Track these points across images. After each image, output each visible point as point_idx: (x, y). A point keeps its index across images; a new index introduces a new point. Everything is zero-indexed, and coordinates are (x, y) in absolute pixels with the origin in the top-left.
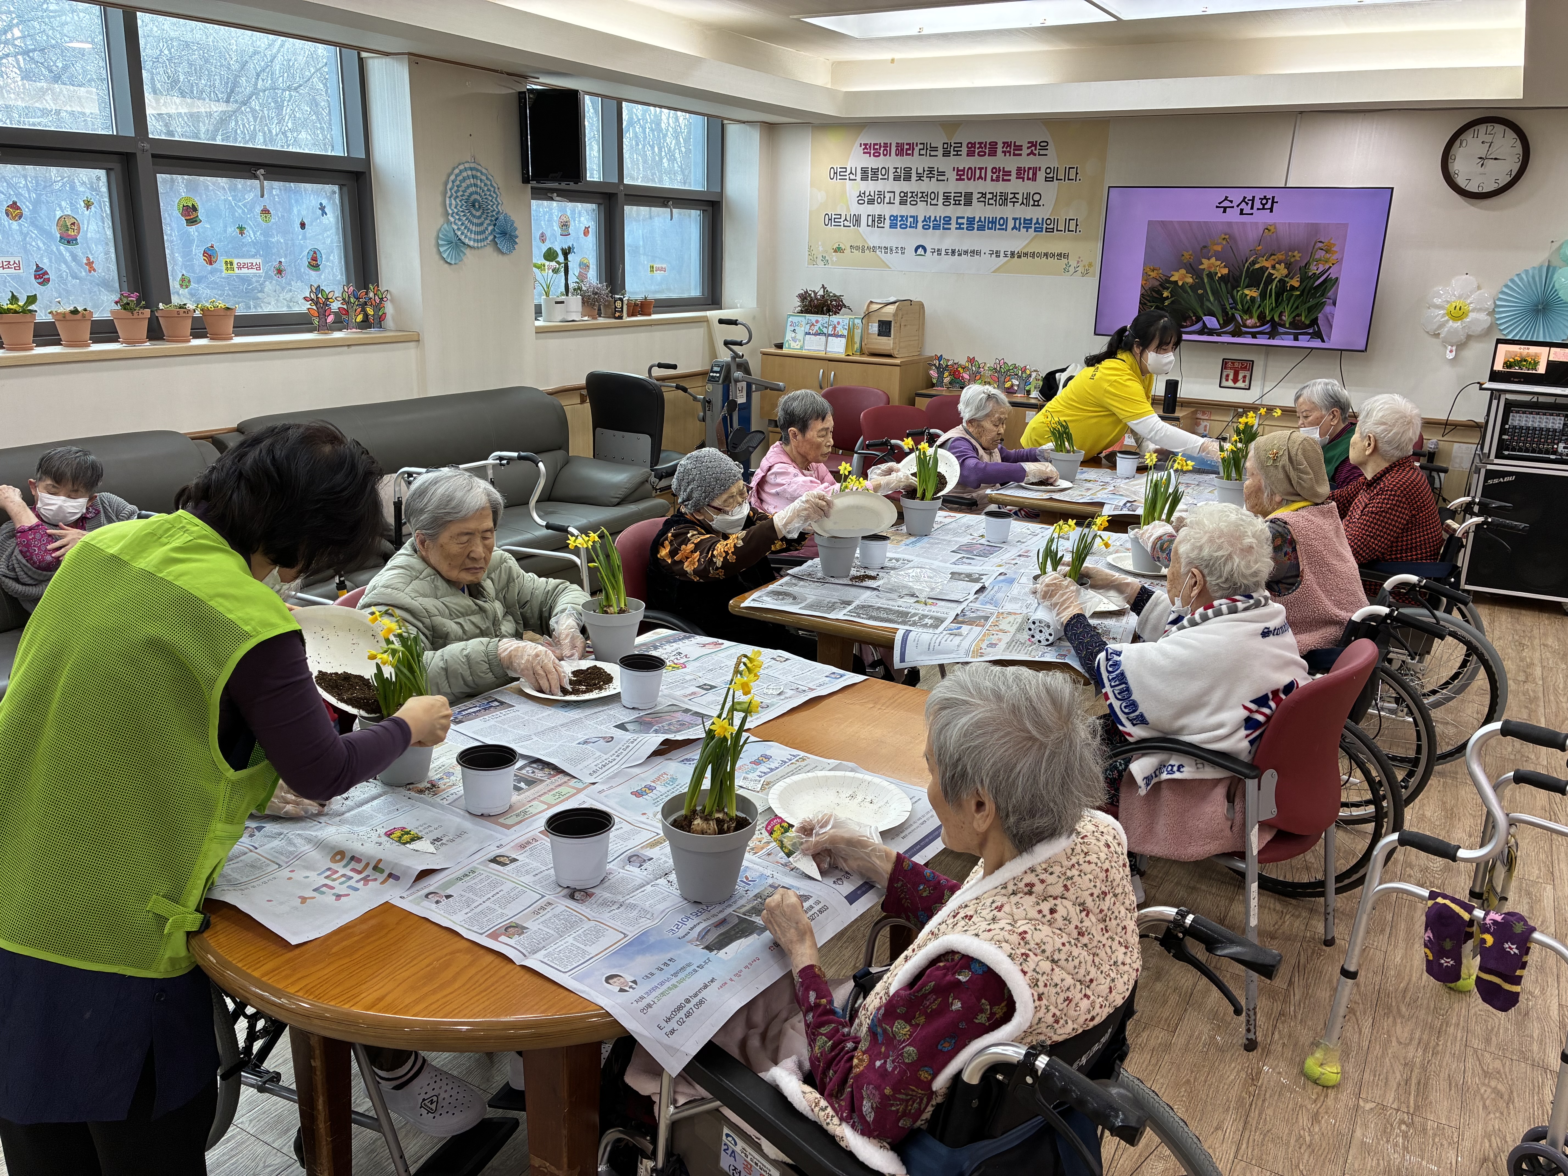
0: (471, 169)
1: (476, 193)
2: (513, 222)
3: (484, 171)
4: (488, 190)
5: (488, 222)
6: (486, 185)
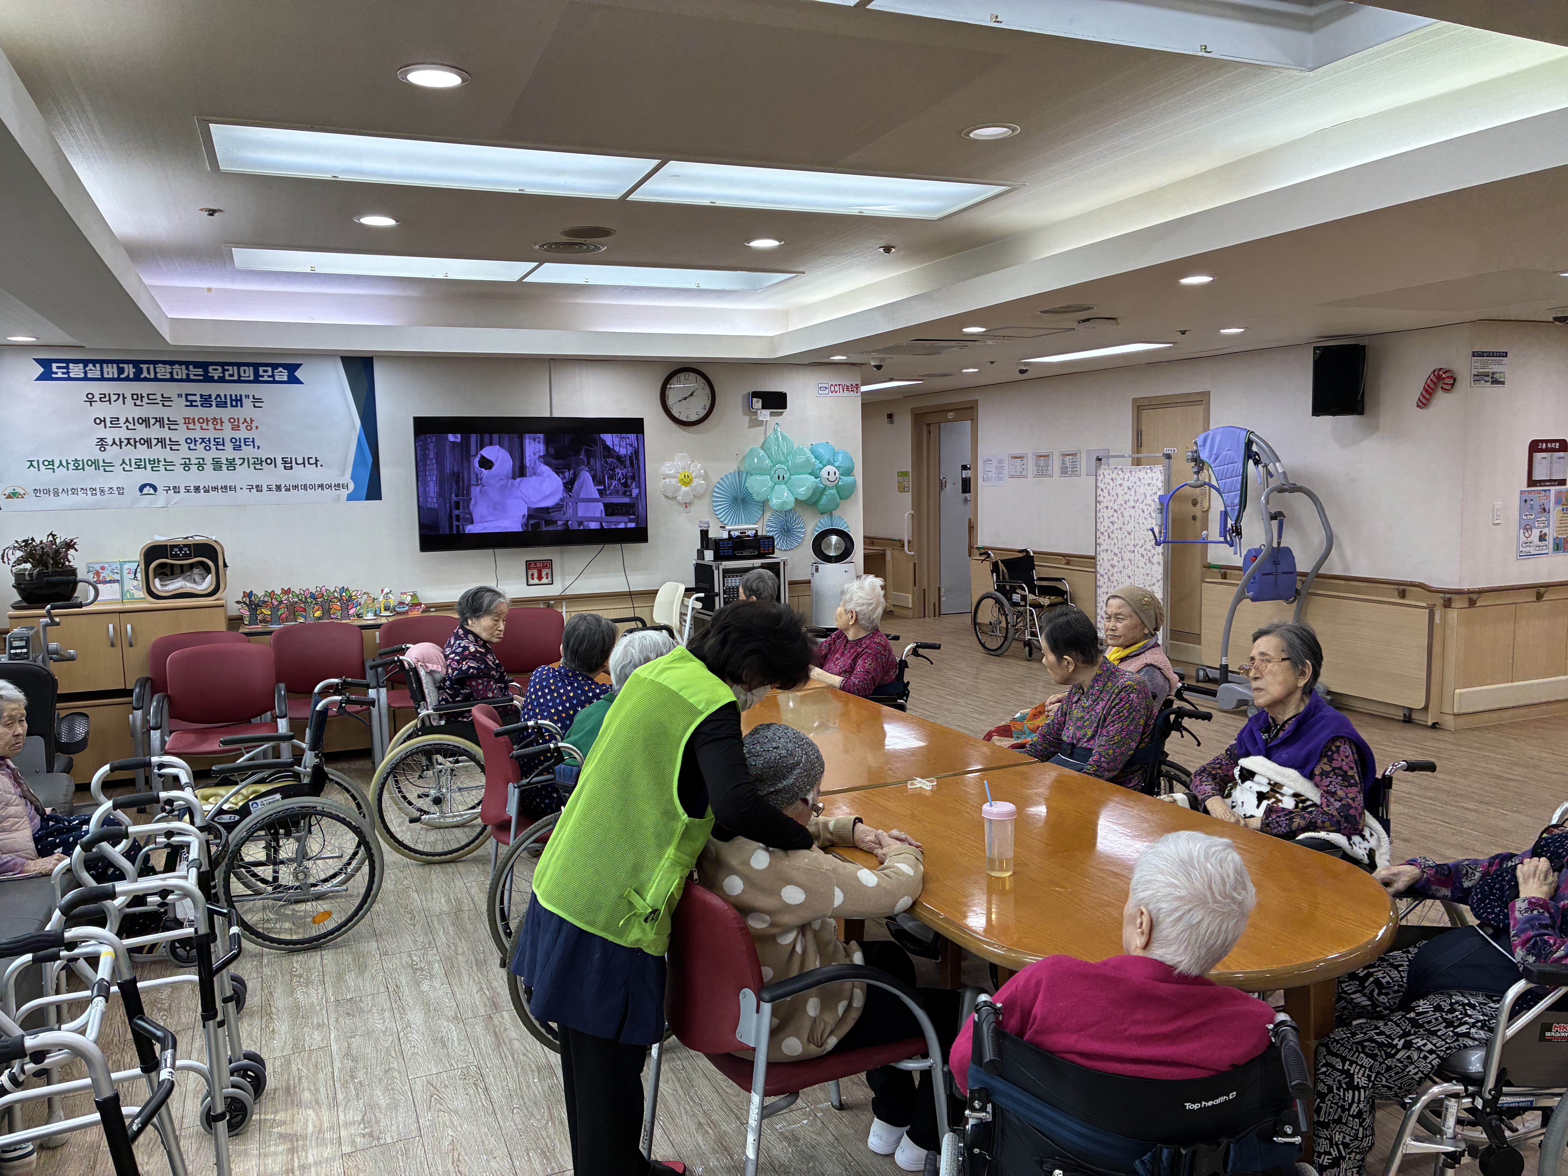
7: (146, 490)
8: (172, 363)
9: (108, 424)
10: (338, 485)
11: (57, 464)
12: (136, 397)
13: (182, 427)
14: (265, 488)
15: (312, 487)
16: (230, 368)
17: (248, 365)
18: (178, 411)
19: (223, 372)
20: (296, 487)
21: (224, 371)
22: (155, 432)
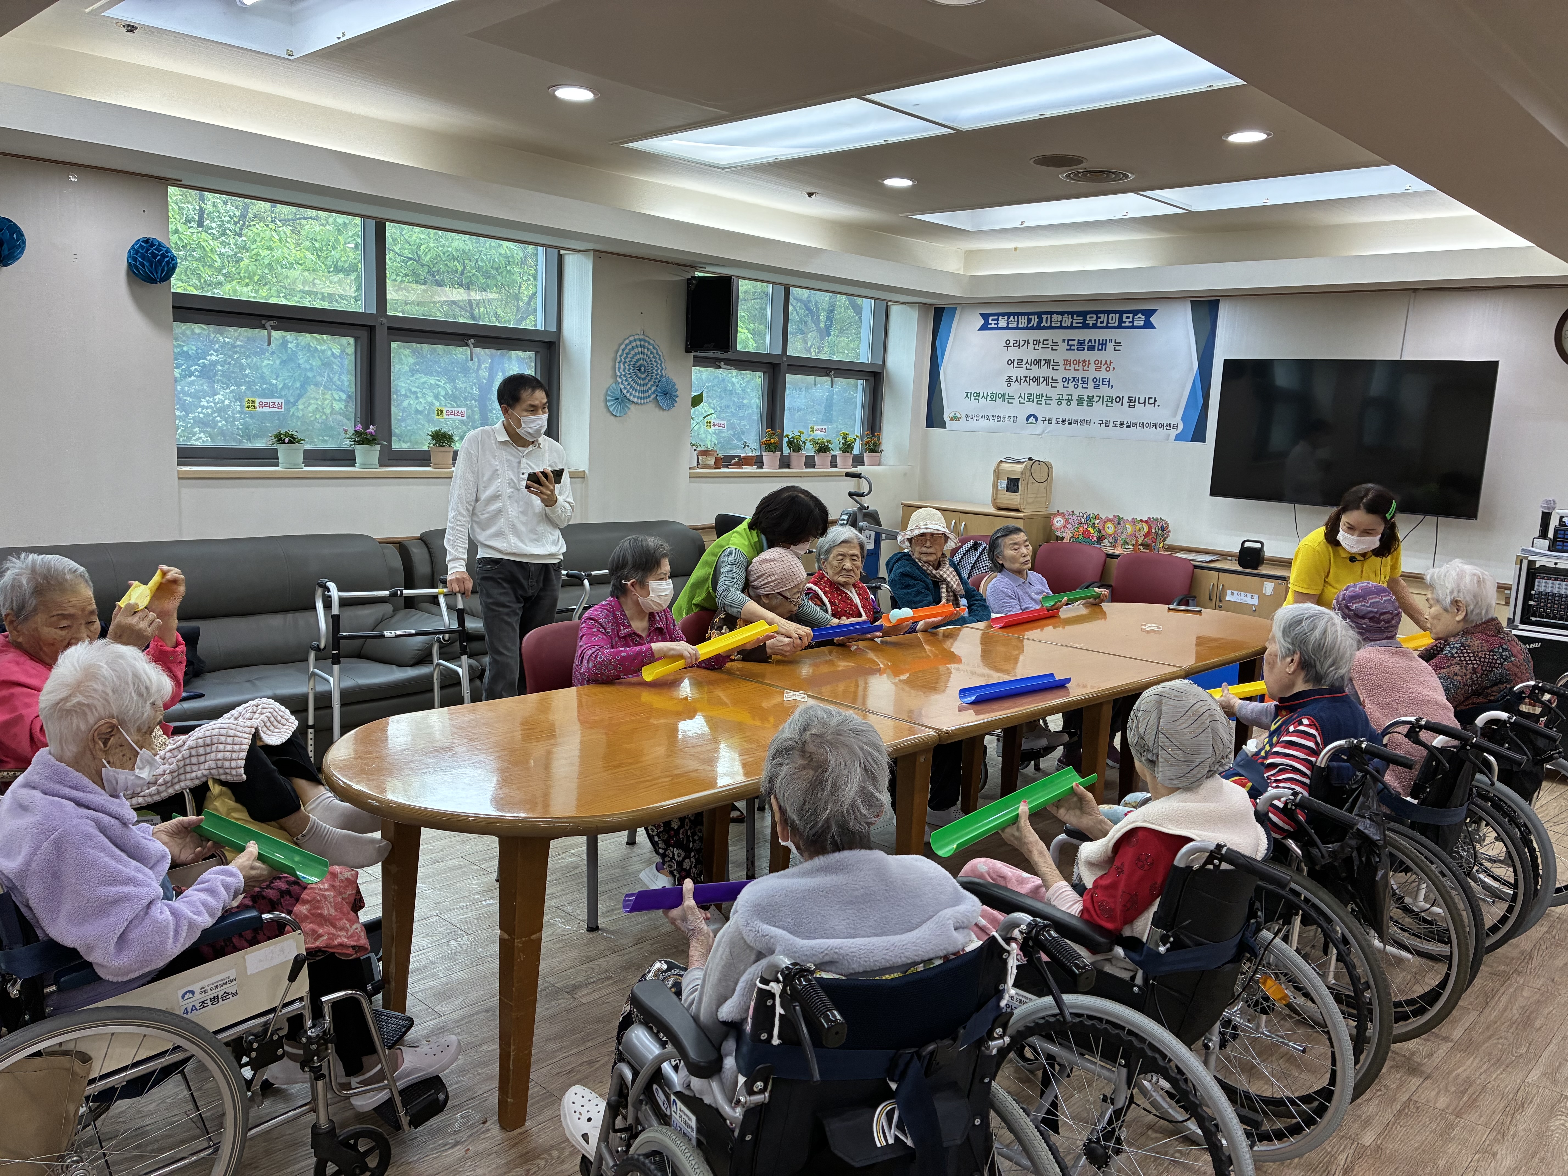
0: (640, 340)
1: (643, 359)
2: (675, 384)
3: (652, 342)
4: (654, 357)
5: (652, 383)
6: (652, 353)
7: (1032, 420)
8: (1062, 313)
9: (1016, 365)
10: (1170, 425)
11: (981, 395)
12: (1036, 342)
13: (1061, 368)
14: (1111, 424)
15: (1148, 425)
16: (1102, 316)
17: (1115, 312)
18: (1061, 354)
19: (1096, 320)
20: (1135, 424)
21: (1098, 318)
22: (1044, 372)
